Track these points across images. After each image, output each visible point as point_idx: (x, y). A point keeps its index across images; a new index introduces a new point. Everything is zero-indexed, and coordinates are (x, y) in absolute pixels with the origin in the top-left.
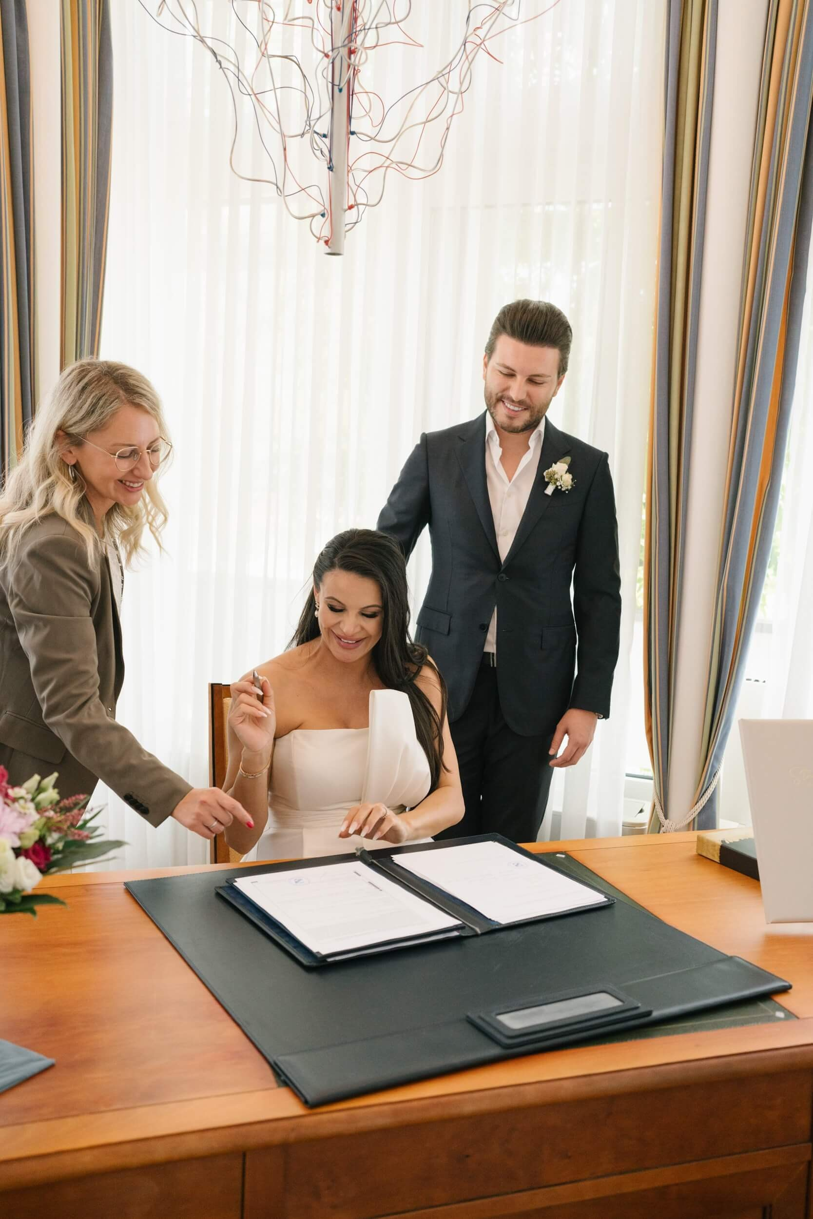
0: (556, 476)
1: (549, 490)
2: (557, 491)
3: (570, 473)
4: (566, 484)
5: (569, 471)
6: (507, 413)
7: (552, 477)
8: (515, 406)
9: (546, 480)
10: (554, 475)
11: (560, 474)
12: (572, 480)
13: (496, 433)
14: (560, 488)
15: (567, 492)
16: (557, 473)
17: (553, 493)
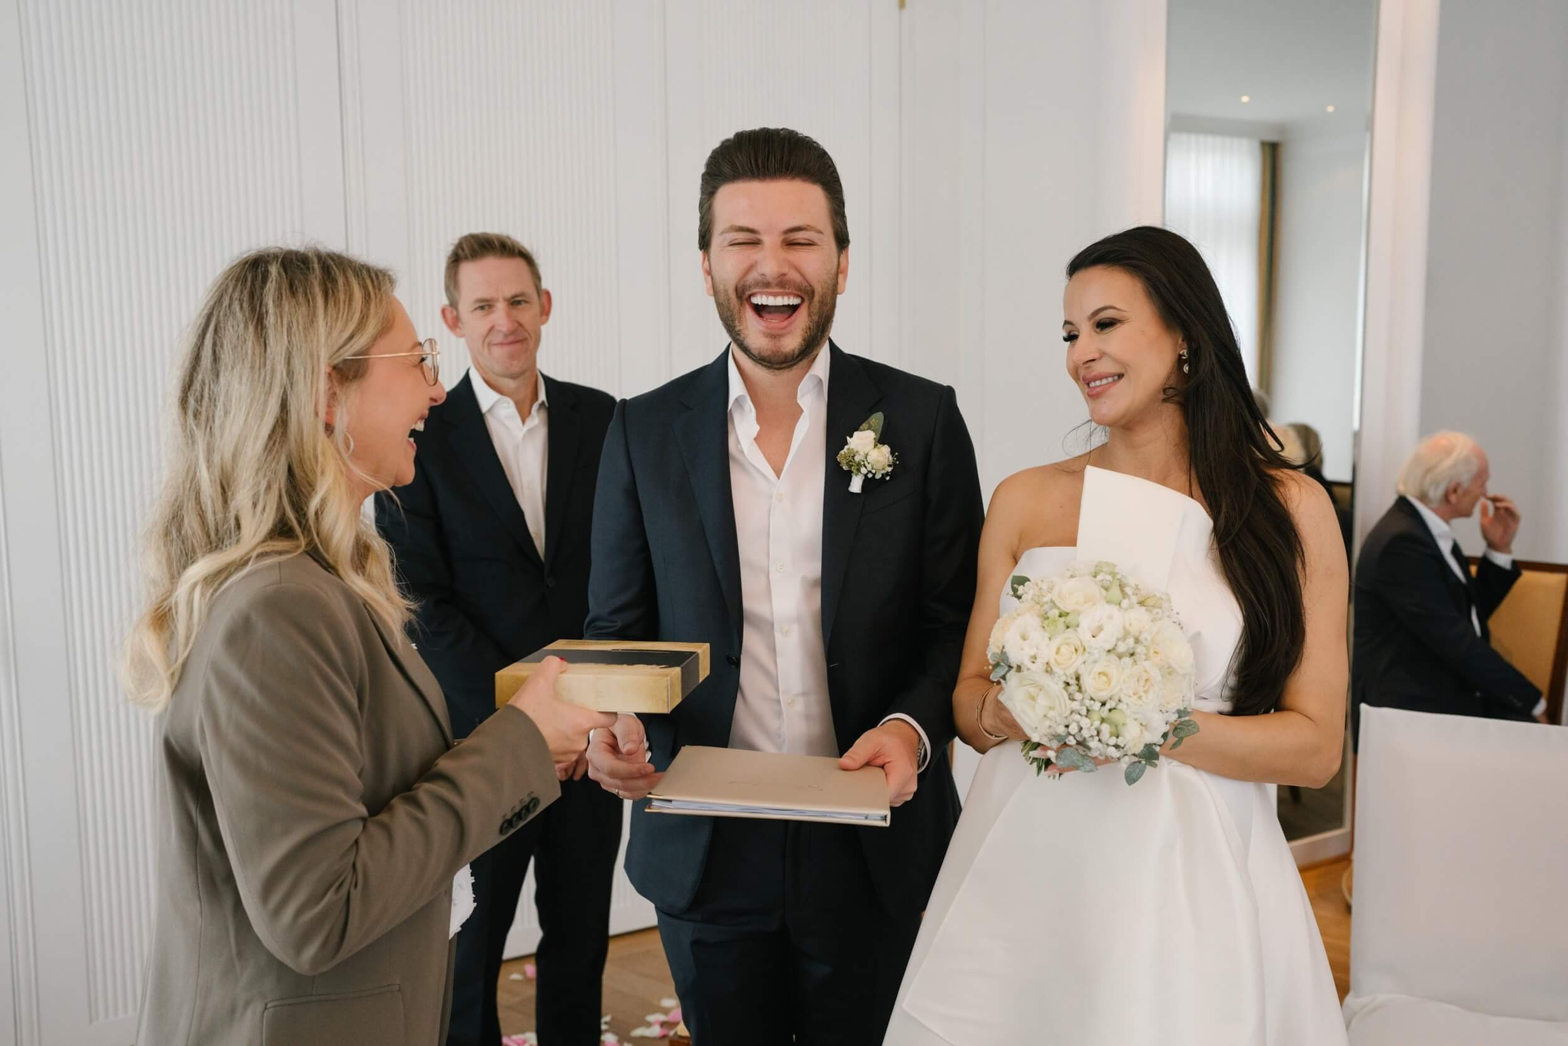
0: (857, 458)
1: (856, 486)
2: (868, 482)
3: (883, 444)
4: (879, 466)
5: (881, 441)
6: (761, 328)
7: (851, 461)
8: (775, 295)
9: (845, 468)
10: (853, 457)
11: (862, 453)
12: (892, 453)
13: (748, 398)
14: (870, 476)
15: (888, 478)
16: (857, 452)
17: (863, 487)
